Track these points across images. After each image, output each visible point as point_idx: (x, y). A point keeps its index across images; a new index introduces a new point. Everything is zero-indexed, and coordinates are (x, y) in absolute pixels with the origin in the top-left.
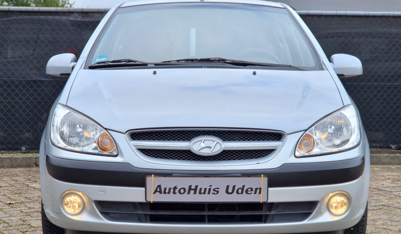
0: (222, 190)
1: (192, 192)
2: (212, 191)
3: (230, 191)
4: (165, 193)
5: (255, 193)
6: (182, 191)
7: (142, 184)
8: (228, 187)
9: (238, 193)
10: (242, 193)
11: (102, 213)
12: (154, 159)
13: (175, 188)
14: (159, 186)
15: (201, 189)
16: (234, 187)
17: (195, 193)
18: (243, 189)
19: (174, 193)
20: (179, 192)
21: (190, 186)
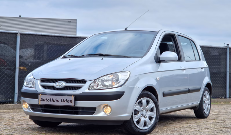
0: (60, 101)
1: (51, 101)
2: (57, 101)
3: (62, 101)
4: (43, 101)
5: (70, 102)
6: (48, 100)
7: (37, 98)
8: (62, 99)
9: (65, 102)
10: (66, 102)
11: (31, 108)
12: (45, 89)
13: (46, 99)
14: (42, 98)
15: (54, 100)
16: (64, 99)
17: (52, 101)
18: (66, 101)
19: (46, 101)
20: (48, 101)
21: (51, 99)
